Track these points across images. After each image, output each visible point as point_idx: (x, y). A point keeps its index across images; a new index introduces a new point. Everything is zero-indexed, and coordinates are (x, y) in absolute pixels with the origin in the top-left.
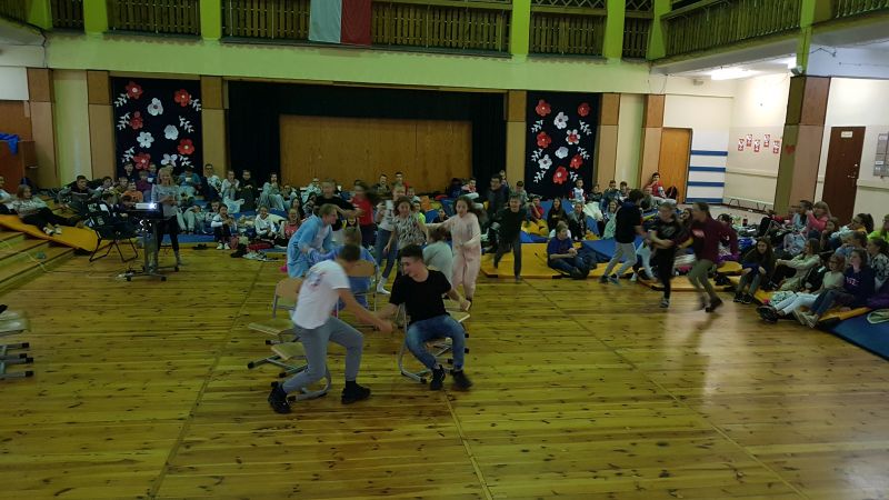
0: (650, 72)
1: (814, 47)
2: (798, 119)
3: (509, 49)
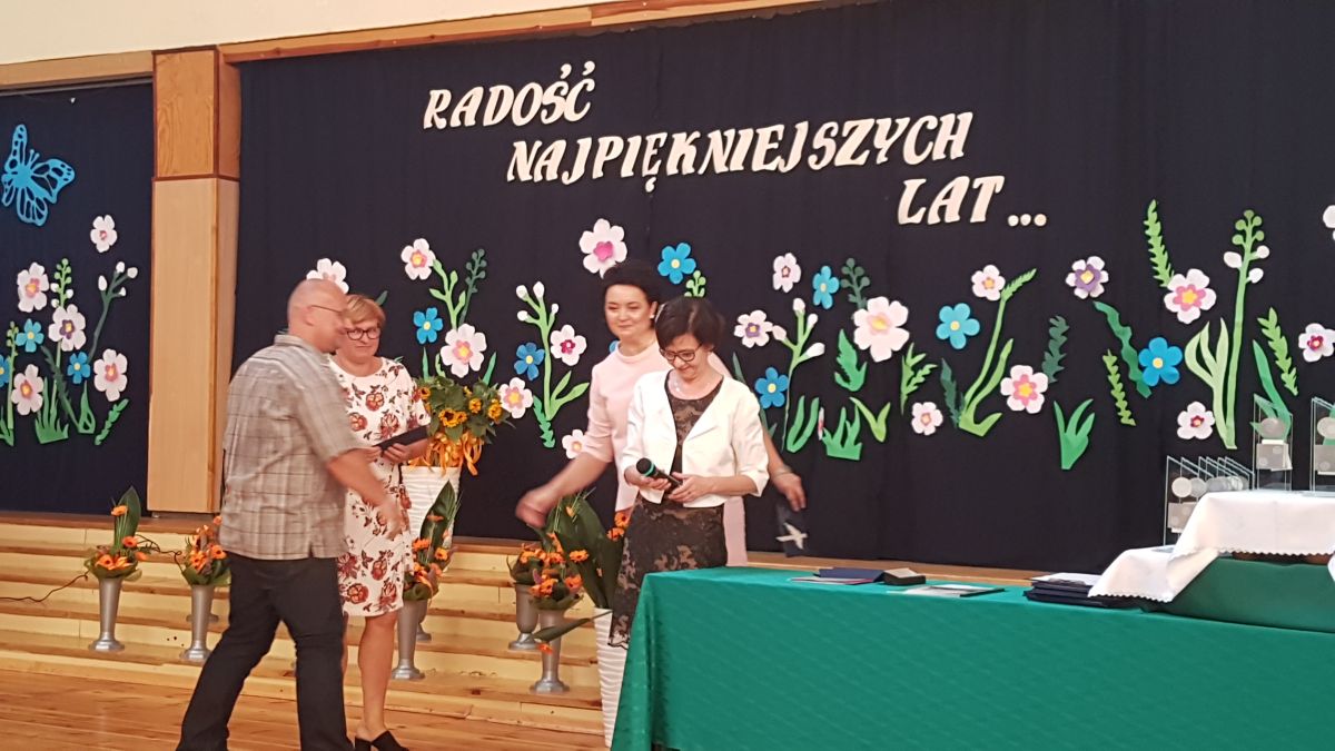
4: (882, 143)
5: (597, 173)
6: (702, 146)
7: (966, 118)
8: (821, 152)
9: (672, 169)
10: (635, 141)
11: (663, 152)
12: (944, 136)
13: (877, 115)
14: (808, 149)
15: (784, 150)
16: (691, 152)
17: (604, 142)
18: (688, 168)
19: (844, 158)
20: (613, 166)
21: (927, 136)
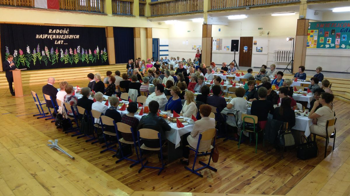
0: (147, 21)
1: (208, 17)
2: (206, 36)
3: (105, 12)
4: (72, 37)
5: (45, 38)
6: (56, 36)
7: (79, 35)
8: (67, 37)
10: (49, 35)
11: (53, 37)
13: (71, 35)
14: (66, 37)
15: (64, 37)
17: (46, 35)
19: (70, 38)
20: (47, 37)
21: (76, 37)
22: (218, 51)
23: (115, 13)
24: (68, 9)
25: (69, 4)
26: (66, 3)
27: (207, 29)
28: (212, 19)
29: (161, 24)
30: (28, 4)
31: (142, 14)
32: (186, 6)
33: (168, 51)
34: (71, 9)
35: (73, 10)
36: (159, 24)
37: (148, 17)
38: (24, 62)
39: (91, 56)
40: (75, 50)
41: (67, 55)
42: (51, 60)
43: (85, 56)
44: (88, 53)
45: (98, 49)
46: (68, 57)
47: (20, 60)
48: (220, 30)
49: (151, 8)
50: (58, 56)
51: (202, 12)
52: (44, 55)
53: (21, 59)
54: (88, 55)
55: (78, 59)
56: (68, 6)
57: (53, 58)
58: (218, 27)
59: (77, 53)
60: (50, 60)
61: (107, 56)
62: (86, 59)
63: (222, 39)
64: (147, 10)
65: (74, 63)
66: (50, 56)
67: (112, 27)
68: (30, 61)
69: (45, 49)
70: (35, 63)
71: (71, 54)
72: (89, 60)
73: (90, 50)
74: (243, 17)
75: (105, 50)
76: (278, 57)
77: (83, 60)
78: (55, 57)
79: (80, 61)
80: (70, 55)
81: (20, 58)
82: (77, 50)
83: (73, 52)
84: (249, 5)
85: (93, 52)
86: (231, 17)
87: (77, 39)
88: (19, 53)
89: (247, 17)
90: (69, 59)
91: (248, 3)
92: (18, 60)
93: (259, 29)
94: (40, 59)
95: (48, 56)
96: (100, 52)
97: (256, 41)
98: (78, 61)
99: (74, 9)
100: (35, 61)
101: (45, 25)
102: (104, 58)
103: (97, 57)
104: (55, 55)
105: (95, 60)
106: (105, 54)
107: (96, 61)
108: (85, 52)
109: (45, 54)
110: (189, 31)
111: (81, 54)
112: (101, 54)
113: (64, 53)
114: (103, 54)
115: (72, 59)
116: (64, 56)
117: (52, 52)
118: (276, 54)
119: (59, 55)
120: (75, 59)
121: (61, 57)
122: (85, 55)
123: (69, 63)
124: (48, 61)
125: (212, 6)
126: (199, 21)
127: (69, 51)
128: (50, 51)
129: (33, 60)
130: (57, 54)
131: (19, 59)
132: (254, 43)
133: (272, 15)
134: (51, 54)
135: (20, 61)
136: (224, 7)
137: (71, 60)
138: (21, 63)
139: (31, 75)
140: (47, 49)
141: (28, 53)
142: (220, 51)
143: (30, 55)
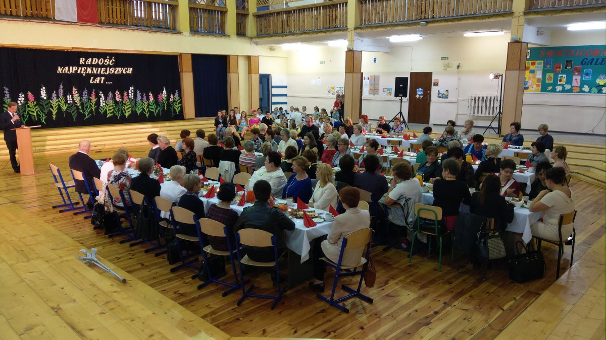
0: (250, 43)
1: (356, 38)
2: (352, 71)
3: (177, 28)
4: (120, 71)
5: (74, 72)
6: (92, 69)
7: (131, 69)
8: (111, 72)
9: (87, 72)
10: (80, 68)
11: (86, 70)
12: (129, 70)
13: (119, 67)
15: (106, 71)
16: (90, 70)
17: (74, 67)
18: (90, 72)
19: (116, 73)
20: (76, 72)
21: (126, 70)
22: (372, 97)
23: (194, 30)
24: (113, 23)
25: (115, 13)
26: (111, 12)
27: (353, 59)
28: (362, 41)
29: (274, 50)
30: (44, 13)
31: (241, 32)
32: (317, 19)
33: (285, 95)
34: (119, 23)
35: (121, 24)
36: (272, 49)
37: (251, 38)
38: (35, 114)
39: (153, 104)
40: (125, 94)
41: (111, 102)
42: (84, 111)
43: (142, 105)
44: (148, 99)
45: (164, 91)
46: (112, 106)
47: (29, 111)
48: (375, 61)
49: (257, 22)
50: (95, 105)
51: (345, 29)
52: (71, 102)
53: (30, 109)
54: (146, 103)
55: (130, 109)
56: (113, 18)
57: (87, 107)
58: (374, 55)
59: (129, 98)
60: (82, 112)
61: (180, 105)
62: (144, 110)
63: (379, 76)
64: (251, 25)
65: (123, 116)
66: (82, 104)
67: (190, 56)
68: (46, 112)
69: (73, 91)
70: (54, 117)
71: (118, 100)
72: (149, 111)
73: (151, 95)
74: (415, 38)
75: (177, 94)
76: (475, 107)
77: (139, 112)
78: (91, 106)
79: (134, 113)
80: (116, 102)
81: (29, 107)
82: (128, 93)
83: (122, 98)
84: (425, 18)
85: (156, 97)
86: (394, 39)
87: (129, 74)
88: (26, 99)
89: (421, 38)
90: (114, 108)
91: (423, 13)
92: (25, 111)
93: (442, 59)
94: (64, 108)
95: (78, 105)
96: (168, 98)
97: (438, 80)
98: (130, 113)
99: (123, 23)
100: (54, 113)
101: (74, 50)
102: (175, 108)
103: (164, 106)
104: (91, 102)
105: (159, 111)
106: (178, 100)
107: (161, 113)
108: (142, 97)
109: (73, 99)
110: (322, 63)
111: (136, 101)
112: (171, 100)
113: (106, 99)
114: (174, 101)
115: (120, 109)
116: (106, 104)
117: (85, 96)
118: (471, 101)
119: (98, 103)
120: (125, 110)
121: (101, 105)
122: (142, 102)
123: (115, 116)
124: (78, 112)
125: (361, 20)
126: (340, 45)
127: (115, 96)
128: (81, 95)
129: (52, 110)
130: (94, 100)
131: (27, 109)
132: (434, 83)
133: (466, 35)
134: (84, 100)
135: (28, 113)
136: (382, 22)
137: (119, 111)
138: (30, 115)
139: (49, 138)
140: (76, 92)
141: (43, 99)
142: (376, 97)
143: (46, 102)
